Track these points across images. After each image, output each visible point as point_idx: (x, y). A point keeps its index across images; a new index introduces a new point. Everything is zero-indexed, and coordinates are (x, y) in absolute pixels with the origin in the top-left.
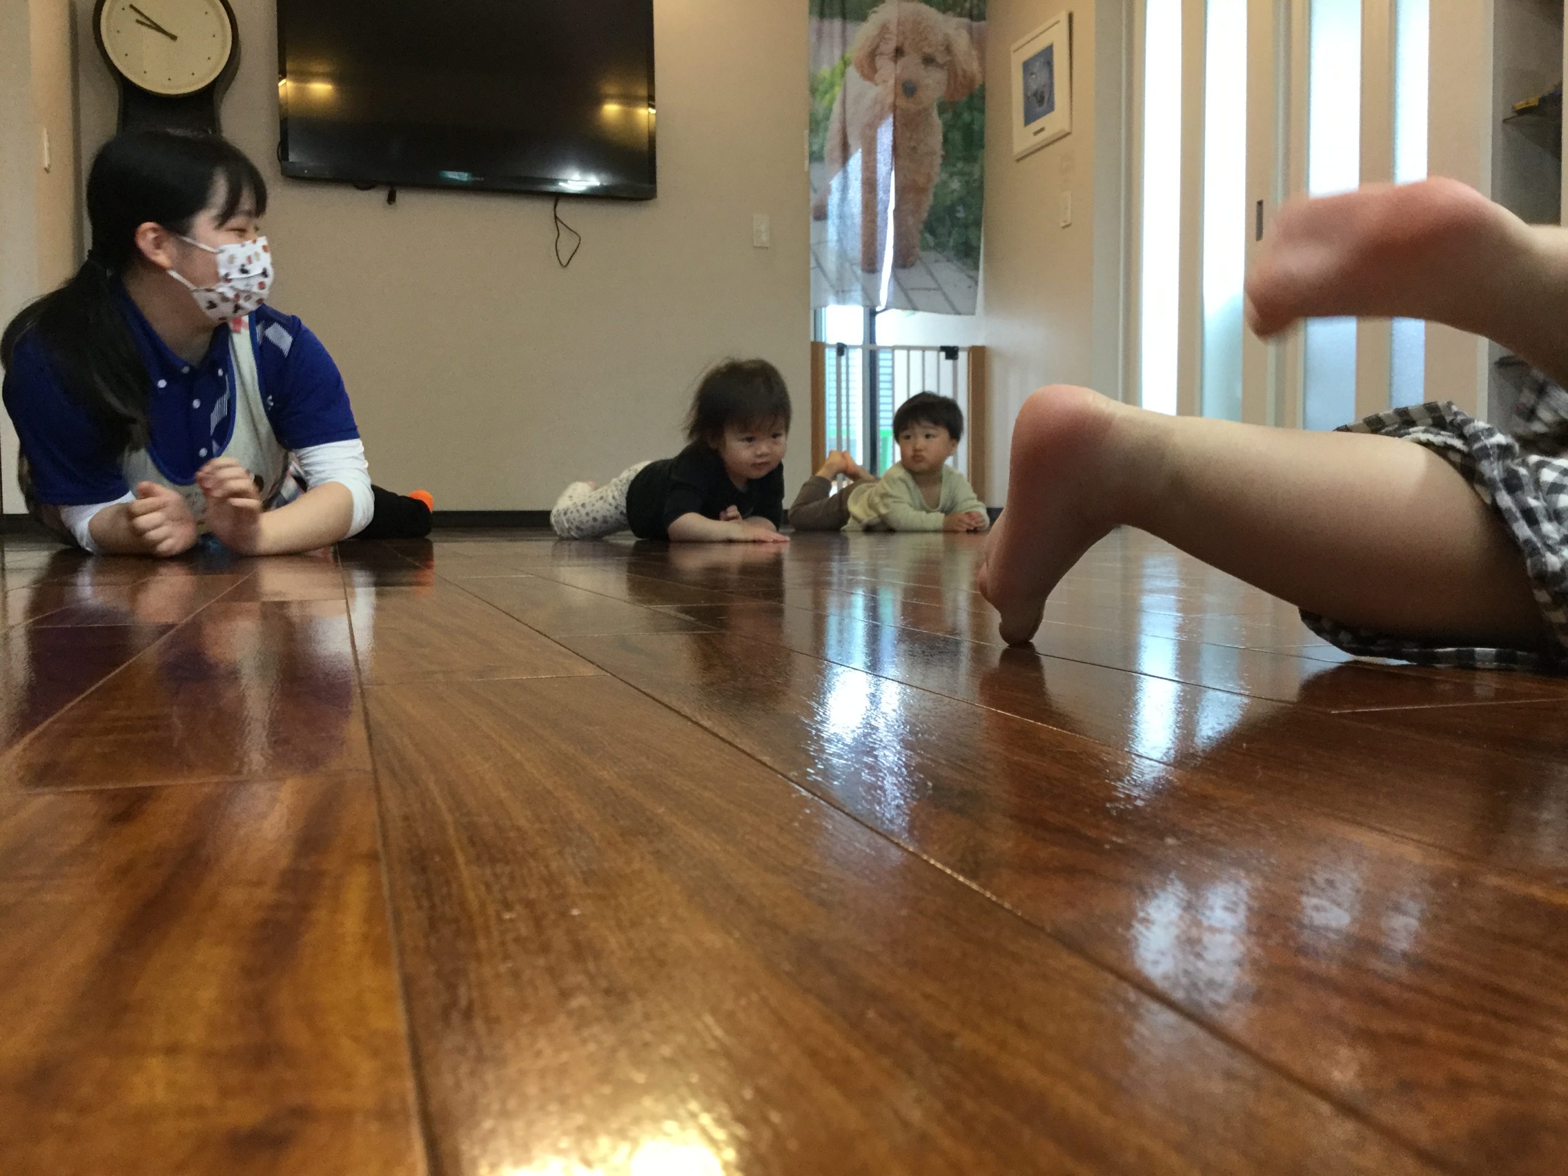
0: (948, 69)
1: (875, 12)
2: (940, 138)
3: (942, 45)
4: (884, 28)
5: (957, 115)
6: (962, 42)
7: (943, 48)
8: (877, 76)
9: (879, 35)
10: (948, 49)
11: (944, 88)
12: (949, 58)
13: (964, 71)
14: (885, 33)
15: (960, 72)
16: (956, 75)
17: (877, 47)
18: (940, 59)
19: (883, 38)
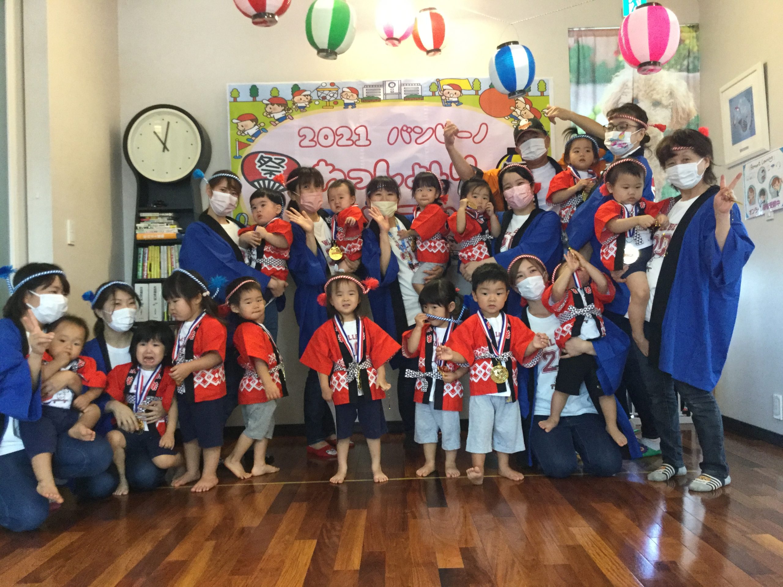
0: (672, 109)
3: (667, 92)
4: (623, 86)
6: (681, 89)
7: (667, 95)
11: (668, 121)
12: (672, 101)
14: (624, 89)
17: (619, 98)
19: (624, 92)
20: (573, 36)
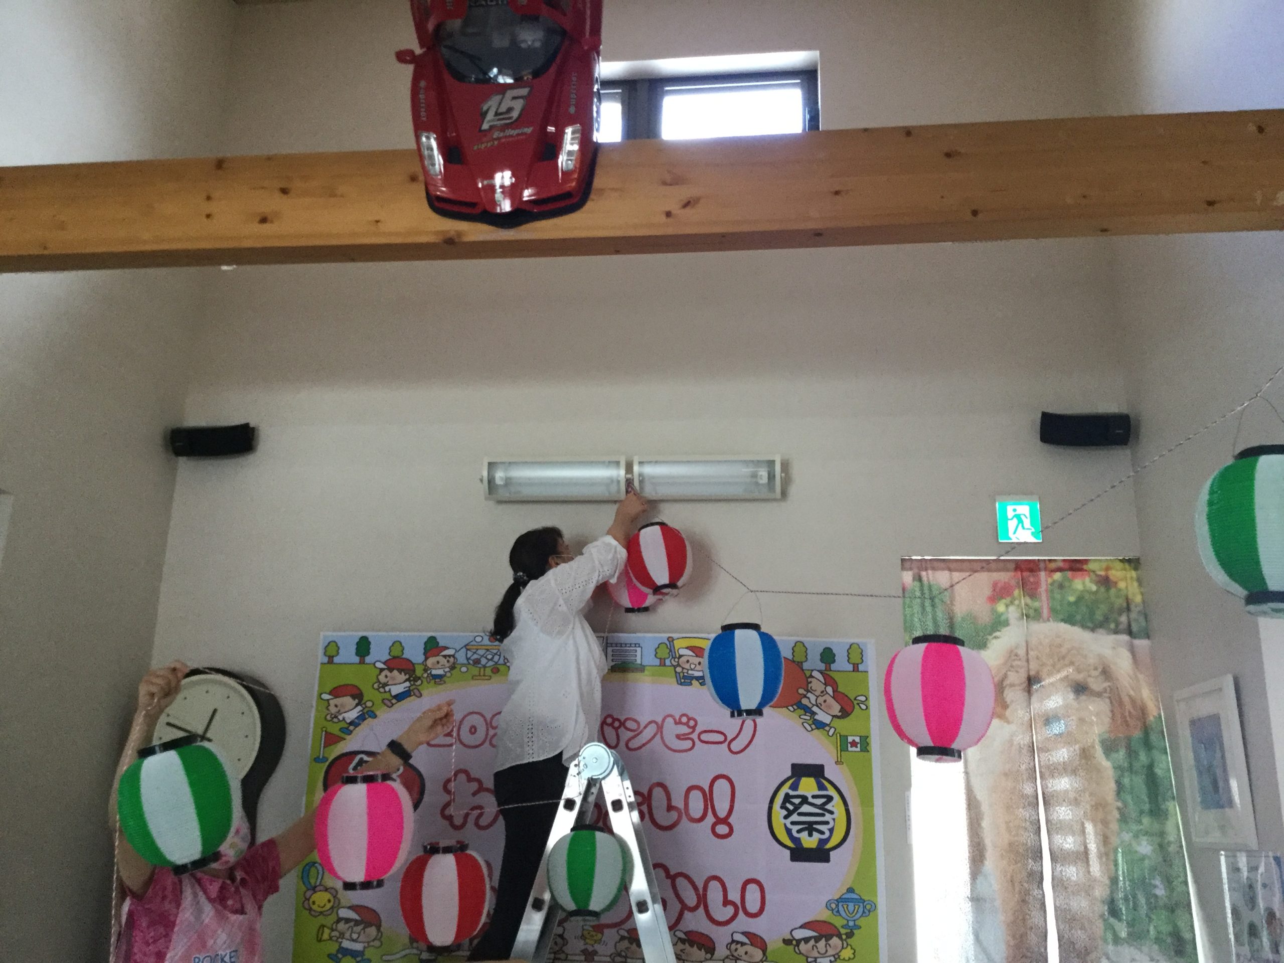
0: (1109, 698)
1: (996, 637)
2: (1113, 785)
3: (1096, 669)
4: (1012, 654)
5: (1132, 754)
6: (1123, 663)
7: (1097, 673)
8: (1008, 713)
9: (1005, 664)
10: (1106, 673)
11: (1107, 720)
12: (1106, 684)
13: (1133, 701)
14: (1014, 660)
15: (1126, 700)
16: (1121, 703)
17: (1005, 676)
18: (1096, 684)
19: (1012, 666)
20: (911, 569)
